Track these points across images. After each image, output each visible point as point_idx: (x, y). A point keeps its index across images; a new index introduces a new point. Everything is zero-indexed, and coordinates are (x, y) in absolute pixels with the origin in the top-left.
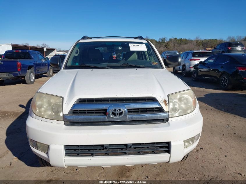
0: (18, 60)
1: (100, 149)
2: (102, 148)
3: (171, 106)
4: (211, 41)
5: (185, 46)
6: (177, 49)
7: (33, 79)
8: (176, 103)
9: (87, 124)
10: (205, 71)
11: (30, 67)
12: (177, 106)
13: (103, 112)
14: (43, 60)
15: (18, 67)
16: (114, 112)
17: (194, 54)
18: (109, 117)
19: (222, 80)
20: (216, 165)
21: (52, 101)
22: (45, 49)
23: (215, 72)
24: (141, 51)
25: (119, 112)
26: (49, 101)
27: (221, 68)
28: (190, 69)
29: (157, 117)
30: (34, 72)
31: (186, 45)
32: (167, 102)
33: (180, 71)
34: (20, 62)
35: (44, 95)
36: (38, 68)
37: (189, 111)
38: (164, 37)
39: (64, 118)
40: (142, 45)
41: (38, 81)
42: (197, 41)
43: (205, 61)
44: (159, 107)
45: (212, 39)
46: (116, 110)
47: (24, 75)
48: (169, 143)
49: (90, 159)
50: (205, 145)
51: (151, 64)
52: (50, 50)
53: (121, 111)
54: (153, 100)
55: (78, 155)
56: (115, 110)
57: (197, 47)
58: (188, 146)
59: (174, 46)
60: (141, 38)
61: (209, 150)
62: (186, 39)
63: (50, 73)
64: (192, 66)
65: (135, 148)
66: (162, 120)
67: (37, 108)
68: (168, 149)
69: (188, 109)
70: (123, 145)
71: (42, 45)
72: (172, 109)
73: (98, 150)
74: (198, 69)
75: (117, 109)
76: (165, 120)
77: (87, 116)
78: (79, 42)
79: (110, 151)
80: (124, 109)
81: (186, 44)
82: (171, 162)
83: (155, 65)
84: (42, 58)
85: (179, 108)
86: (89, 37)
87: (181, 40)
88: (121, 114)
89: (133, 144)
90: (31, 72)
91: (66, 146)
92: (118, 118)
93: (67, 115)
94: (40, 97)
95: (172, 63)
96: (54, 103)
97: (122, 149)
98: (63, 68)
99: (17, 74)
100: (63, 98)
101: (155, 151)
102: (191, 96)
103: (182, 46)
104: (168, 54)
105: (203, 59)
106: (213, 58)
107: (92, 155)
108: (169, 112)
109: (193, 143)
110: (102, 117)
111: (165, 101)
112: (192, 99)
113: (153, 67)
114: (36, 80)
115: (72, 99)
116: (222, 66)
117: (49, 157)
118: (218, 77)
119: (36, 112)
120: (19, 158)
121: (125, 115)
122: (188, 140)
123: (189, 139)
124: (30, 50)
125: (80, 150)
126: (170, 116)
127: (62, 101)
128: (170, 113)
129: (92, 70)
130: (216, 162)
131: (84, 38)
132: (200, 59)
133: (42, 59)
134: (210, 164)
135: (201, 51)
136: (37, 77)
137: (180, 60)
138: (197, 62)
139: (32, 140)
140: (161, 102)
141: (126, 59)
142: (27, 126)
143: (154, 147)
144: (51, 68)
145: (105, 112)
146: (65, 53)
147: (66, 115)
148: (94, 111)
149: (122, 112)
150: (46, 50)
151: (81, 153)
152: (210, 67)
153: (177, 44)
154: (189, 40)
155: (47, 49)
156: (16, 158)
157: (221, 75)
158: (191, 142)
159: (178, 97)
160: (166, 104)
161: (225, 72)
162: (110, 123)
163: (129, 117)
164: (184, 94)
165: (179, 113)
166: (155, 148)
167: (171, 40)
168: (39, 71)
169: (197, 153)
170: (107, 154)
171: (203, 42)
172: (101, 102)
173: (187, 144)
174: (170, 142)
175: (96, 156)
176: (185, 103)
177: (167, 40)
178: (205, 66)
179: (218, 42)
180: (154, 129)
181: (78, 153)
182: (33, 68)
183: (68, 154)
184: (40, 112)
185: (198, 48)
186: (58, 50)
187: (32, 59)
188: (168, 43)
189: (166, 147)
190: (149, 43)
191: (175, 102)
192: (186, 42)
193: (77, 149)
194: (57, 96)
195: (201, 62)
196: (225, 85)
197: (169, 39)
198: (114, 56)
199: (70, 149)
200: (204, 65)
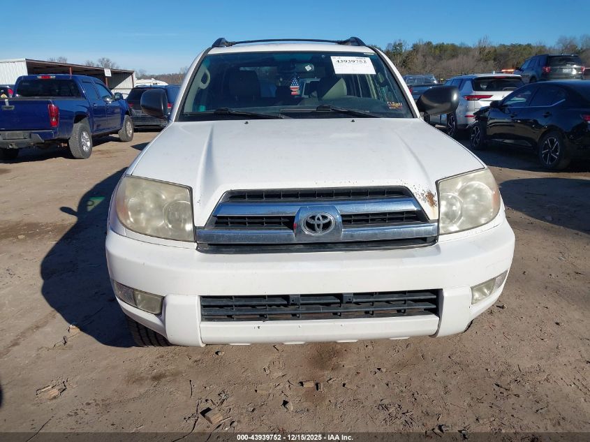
0: (51, 100)
1: (278, 306)
2: (286, 302)
3: (443, 209)
4: (516, 49)
5: (453, 63)
6: (431, 71)
7: (87, 146)
8: (454, 201)
9: (248, 248)
10: (502, 125)
11: (79, 117)
12: (457, 208)
13: (283, 223)
14: (108, 99)
15: (52, 116)
16: (311, 222)
17: (477, 84)
18: (301, 232)
19: (546, 147)
20: (536, 343)
21: (164, 197)
22: (108, 73)
23: (530, 128)
24: (355, 76)
25: (323, 222)
26: (158, 196)
27: (546, 117)
28: (467, 121)
29: (411, 232)
30: (89, 129)
31: (454, 61)
32: (436, 198)
33: (441, 124)
34: (55, 103)
35: (144, 183)
36: (99, 119)
37: (483, 220)
38: (400, 40)
39: (197, 234)
40: (363, 59)
41: (99, 151)
42: (482, 50)
43: (506, 99)
44: (415, 209)
45: (520, 45)
46: (316, 218)
47: (66, 136)
48: (437, 293)
49: (259, 327)
50: (509, 298)
51: (387, 107)
52: (120, 76)
53: (326, 221)
54: (402, 193)
55: (230, 318)
56: (313, 218)
57: (482, 65)
58: (479, 300)
59: (425, 64)
60: (357, 42)
61: (517, 309)
62: (453, 45)
63: (126, 131)
64: (471, 113)
65: (357, 303)
66: (421, 241)
67: (130, 213)
68: (434, 306)
69: (481, 215)
70: (332, 297)
71: (100, 61)
72: (447, 215)
73: (275, 307)
74: (485, 119)
75: (319, 215)
76: (428, 240)
77: (249, 231)
78: (210, 53)
79: (303, 309)
80: (334, 217)
81: (453, 56)
82: (440, 335)
83: (395, 110)
84: (108, 94)
85: (461, 213)
86: (229, 41)
87: (441, 48)
88: (327, 226)
89: (355, 294)
90: (83, 130)
91: (203, 298)
92: (319, 235)
93: (204, 228)
94: (136, 186)
95: (436, 105)
96: (170, 200)
97: (328, 304)
98: (174, 118)
99: (50, 134)
100: (191, 190)
101: (405, 310)
102: (488, 184)
103: (445, 63)
104: (411, 82)
105: (499, 96)
106: (525, 93)
107: (262, 317)
108: (438, 221)
109: (490, 293)
110: (283, 233)
111: (430, 196)
112: (491, 191)
113: (390, 114)
114: (94, 148)
115: (214, 191)
116: (548, 113)
117: (163, 322)
118: (537, 140)
119: (128, 221)
120: (83, 329)
121: (337, 229)
122: (479, 285)
123: (483, 284)
124: (71, 74)
125: (236, 306)
126: (441, 231)
127: (189, 196)
128: (441, 225)
129: (247, 123)
130: (534, 336)
131: (219, 43)
132: (491, 96)
133: (106, 97)
134: (521, 342)
135: (494, 74)
136: (97, 141)
137: (455, 97)
138: (484, 104)
139: (121, 286)
140: (422, 197)
141: (320, 95)
142: (109, 254)
143: (403, 302)
144: (128, 120)
145: (289, 222)
146: (158, 82)
147: (199, 228)
148: (264, 220)
149: (330, 223)
150: (110, 75)
151: (238, 313)
152: (516, 115)
153: (431, 59)
154: (460, 48)
155: (114, 73)
156: (74, 327)
157: (544, 135)
158: (486, 291)
159: (459, 186)
160: (432, 203)
161: (552, 126)
162: (302, 246)
163: (346, 233)
164: (473, 179)
165: (462, 223)
166: (405, 303)
167: (416, 48)
168: (101, 127)
169: (489, 316)
170: (295, 316)
171: (495, 51)
172: (279, 200)
173: (477, 295)
174: (442, 289)
175: (271, 319)
176: (475, 202)
177: (408, 47)
178: (504, 112)
179: (534, 53)
180: (405, 260)
181: (230, 313)
182: (86, 120)
183: (207, 317)
184: (136, 221)
185: (485, 68)
186: (140, 75)
187: (83, 96)
188: (410, 54)
189: (431, 301)
190: (379, 56)
191: (454, 197)
192: (453, 51)
193: (230, 303)
194: (174, 184)
195: (495, 104)
196: (552, 159)
197: (411, 45)
198: (295, 89)
199: (212, 304)
200: (501, 110)
